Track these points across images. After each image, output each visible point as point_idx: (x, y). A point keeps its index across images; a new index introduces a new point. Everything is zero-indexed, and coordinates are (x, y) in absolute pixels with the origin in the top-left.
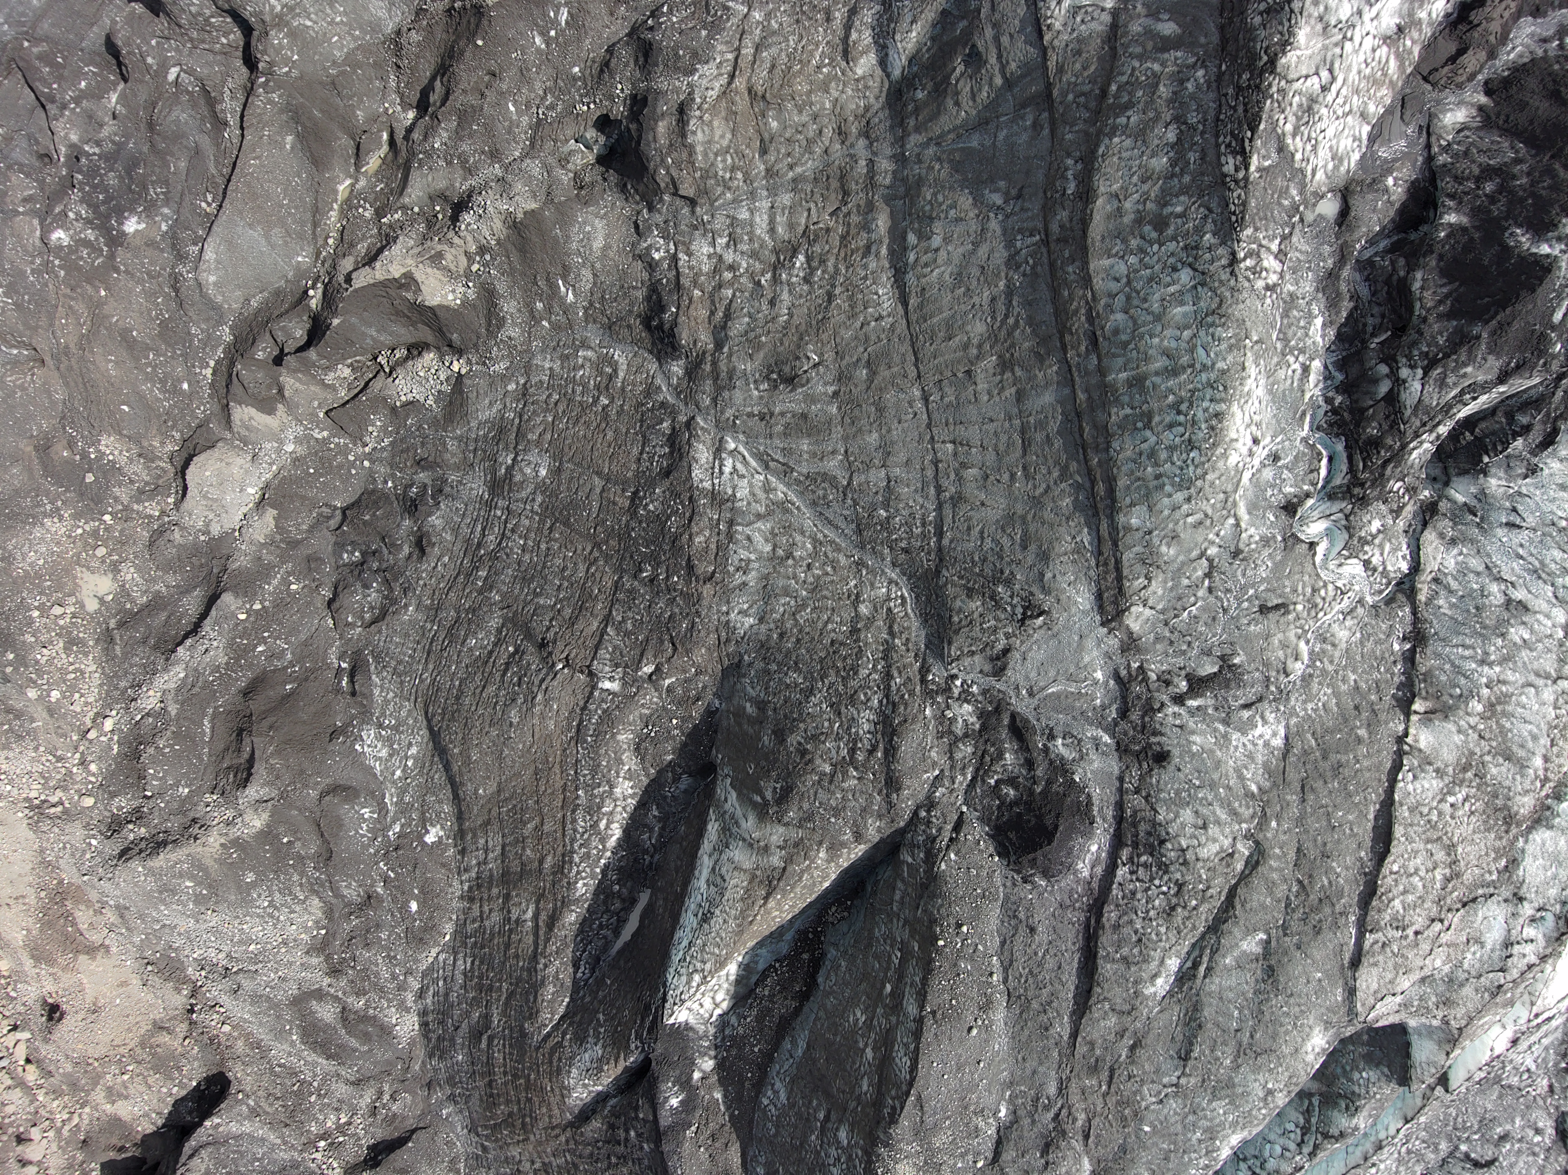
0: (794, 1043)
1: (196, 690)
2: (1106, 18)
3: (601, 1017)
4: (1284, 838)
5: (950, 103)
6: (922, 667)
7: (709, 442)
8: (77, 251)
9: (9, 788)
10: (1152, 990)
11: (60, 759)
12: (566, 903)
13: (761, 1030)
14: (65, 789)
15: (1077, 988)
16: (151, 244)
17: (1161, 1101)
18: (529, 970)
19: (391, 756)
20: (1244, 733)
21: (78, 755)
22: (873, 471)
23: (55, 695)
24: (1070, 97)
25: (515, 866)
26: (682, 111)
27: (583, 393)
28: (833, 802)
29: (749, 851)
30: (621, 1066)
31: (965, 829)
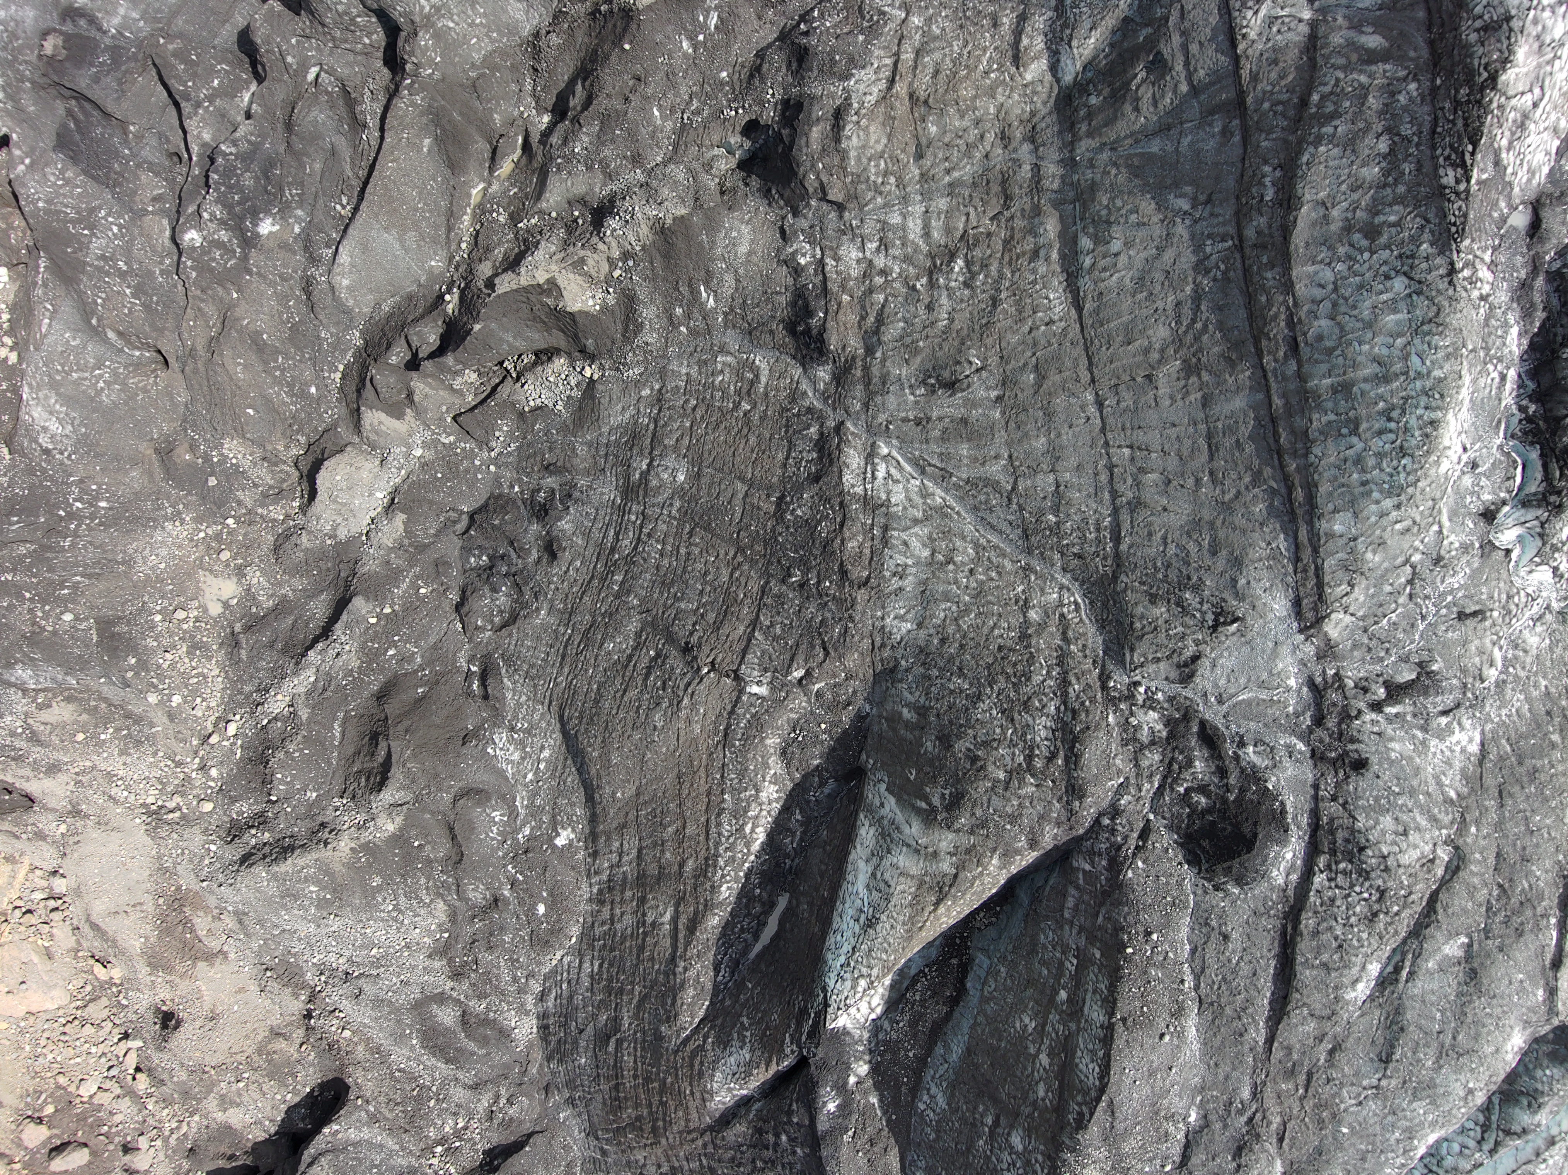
0: (947, 1047)
1: (328, 694)
2: (1304, 29)
3: (745, 1020)
4: (1483, 843)
5: (1128, 108)
6: (1102, 674)
7: (860, 447)
8: (209, 253)
9: (125, 793)
10: (1353, 995)
11: (179, 764)
12: (708, 906)
13: (915, 1035)
14: (183, 795)
15: (1273, 994)
16: (284, 246)
17: (1360, 1103)
18: (666, 974)
19: (523, 758)
20: (1442, 740)
21: (197, 760)
22: (1040, 476)
23: (176, 699)
24: (1266, 105)
25: (653, 870)
26: (838, 116)
27: (723, 398)
28: (1009, 810)
29: (916, 857)
30: (773, 1069)
31: (1153, 837)
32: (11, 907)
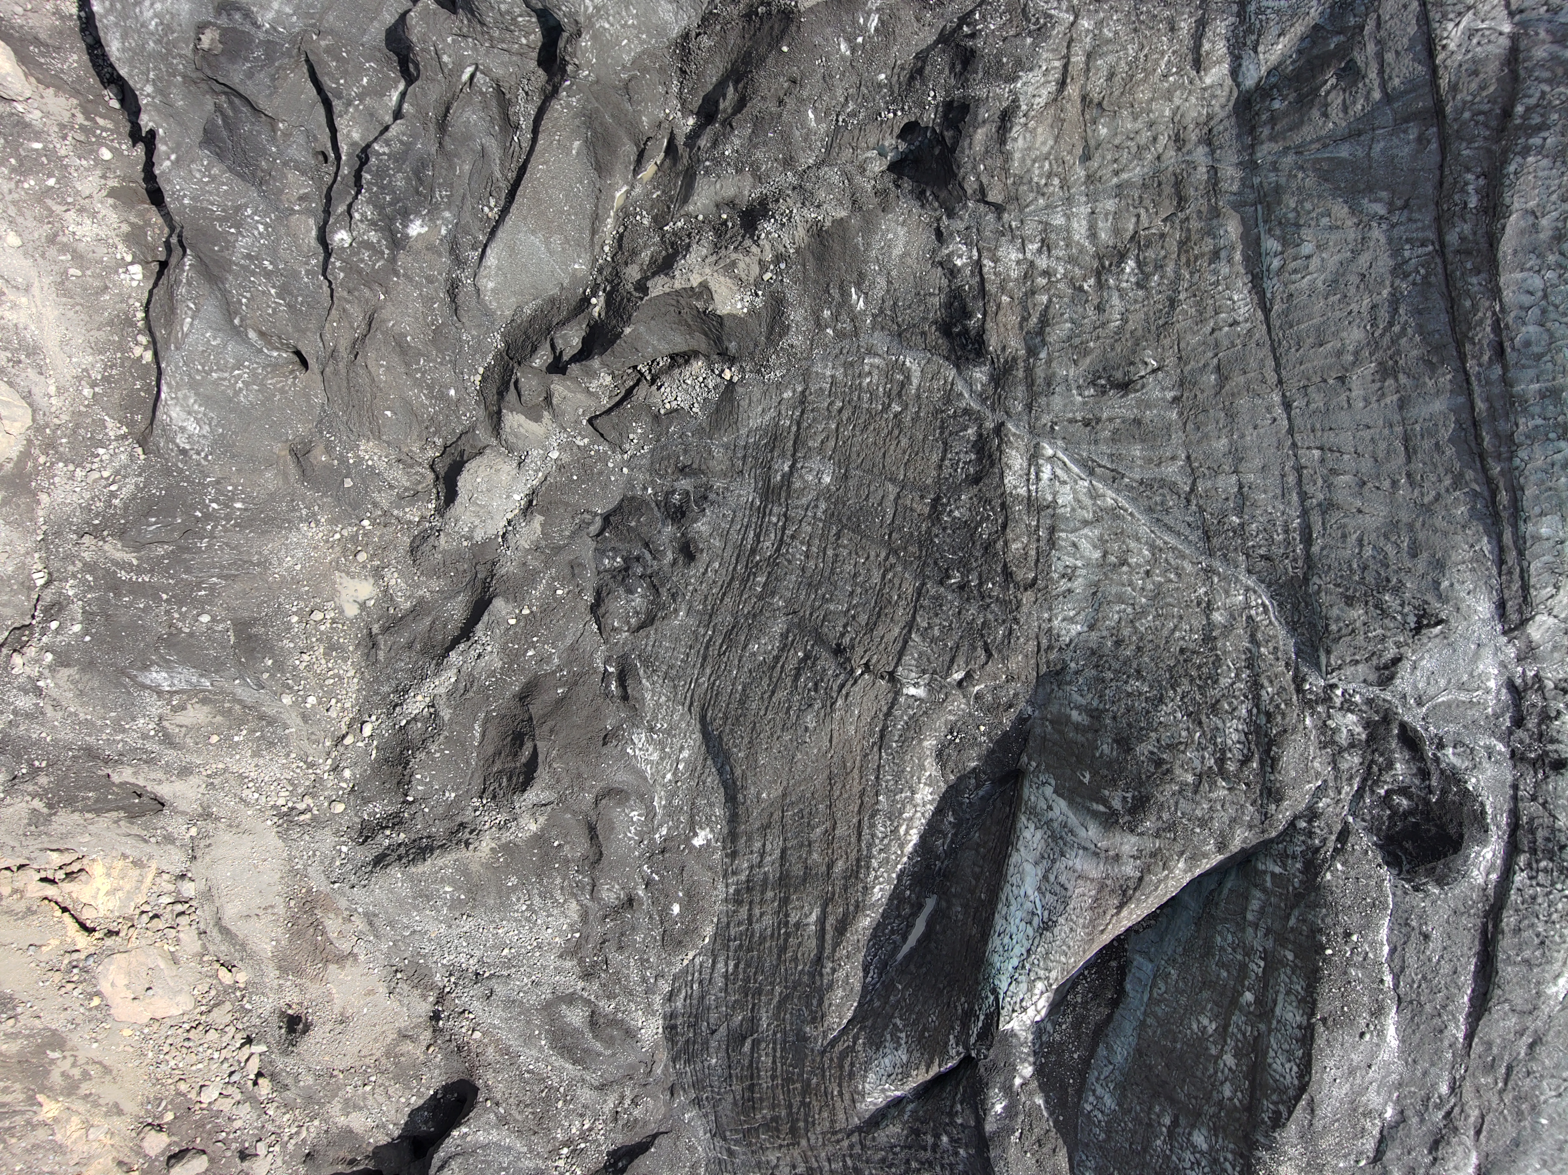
0: (1110, 1049)
1: (471, 694)
2: (1504, 42)
3: (898, 1021)
5: (1315, 113)
6: (1296, 676)
7: (1022, 449)
8: (358, 253)
9: (256, 795)
11: (311, 765)
12: (859, 908)
13: (1078, 1037)
14: (314, 796)
15: (1473, 991)
16: (430, 248)
17: (1560, 1095)
18: (811, 975)
19: (662, 759)
21: (329, 761)
22: (1222, 477)
23: (312, 700)
24: (1467, 115)
25: (797, 870)
26: (1006, 118)
27: (871, 400)
28: (1199, 813)
29: (1095, 860)
30: (934, 1070)
31: (1352, 839)
32: (138, 911)
